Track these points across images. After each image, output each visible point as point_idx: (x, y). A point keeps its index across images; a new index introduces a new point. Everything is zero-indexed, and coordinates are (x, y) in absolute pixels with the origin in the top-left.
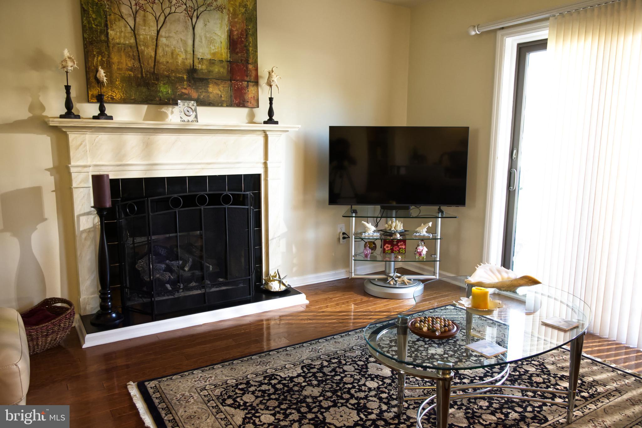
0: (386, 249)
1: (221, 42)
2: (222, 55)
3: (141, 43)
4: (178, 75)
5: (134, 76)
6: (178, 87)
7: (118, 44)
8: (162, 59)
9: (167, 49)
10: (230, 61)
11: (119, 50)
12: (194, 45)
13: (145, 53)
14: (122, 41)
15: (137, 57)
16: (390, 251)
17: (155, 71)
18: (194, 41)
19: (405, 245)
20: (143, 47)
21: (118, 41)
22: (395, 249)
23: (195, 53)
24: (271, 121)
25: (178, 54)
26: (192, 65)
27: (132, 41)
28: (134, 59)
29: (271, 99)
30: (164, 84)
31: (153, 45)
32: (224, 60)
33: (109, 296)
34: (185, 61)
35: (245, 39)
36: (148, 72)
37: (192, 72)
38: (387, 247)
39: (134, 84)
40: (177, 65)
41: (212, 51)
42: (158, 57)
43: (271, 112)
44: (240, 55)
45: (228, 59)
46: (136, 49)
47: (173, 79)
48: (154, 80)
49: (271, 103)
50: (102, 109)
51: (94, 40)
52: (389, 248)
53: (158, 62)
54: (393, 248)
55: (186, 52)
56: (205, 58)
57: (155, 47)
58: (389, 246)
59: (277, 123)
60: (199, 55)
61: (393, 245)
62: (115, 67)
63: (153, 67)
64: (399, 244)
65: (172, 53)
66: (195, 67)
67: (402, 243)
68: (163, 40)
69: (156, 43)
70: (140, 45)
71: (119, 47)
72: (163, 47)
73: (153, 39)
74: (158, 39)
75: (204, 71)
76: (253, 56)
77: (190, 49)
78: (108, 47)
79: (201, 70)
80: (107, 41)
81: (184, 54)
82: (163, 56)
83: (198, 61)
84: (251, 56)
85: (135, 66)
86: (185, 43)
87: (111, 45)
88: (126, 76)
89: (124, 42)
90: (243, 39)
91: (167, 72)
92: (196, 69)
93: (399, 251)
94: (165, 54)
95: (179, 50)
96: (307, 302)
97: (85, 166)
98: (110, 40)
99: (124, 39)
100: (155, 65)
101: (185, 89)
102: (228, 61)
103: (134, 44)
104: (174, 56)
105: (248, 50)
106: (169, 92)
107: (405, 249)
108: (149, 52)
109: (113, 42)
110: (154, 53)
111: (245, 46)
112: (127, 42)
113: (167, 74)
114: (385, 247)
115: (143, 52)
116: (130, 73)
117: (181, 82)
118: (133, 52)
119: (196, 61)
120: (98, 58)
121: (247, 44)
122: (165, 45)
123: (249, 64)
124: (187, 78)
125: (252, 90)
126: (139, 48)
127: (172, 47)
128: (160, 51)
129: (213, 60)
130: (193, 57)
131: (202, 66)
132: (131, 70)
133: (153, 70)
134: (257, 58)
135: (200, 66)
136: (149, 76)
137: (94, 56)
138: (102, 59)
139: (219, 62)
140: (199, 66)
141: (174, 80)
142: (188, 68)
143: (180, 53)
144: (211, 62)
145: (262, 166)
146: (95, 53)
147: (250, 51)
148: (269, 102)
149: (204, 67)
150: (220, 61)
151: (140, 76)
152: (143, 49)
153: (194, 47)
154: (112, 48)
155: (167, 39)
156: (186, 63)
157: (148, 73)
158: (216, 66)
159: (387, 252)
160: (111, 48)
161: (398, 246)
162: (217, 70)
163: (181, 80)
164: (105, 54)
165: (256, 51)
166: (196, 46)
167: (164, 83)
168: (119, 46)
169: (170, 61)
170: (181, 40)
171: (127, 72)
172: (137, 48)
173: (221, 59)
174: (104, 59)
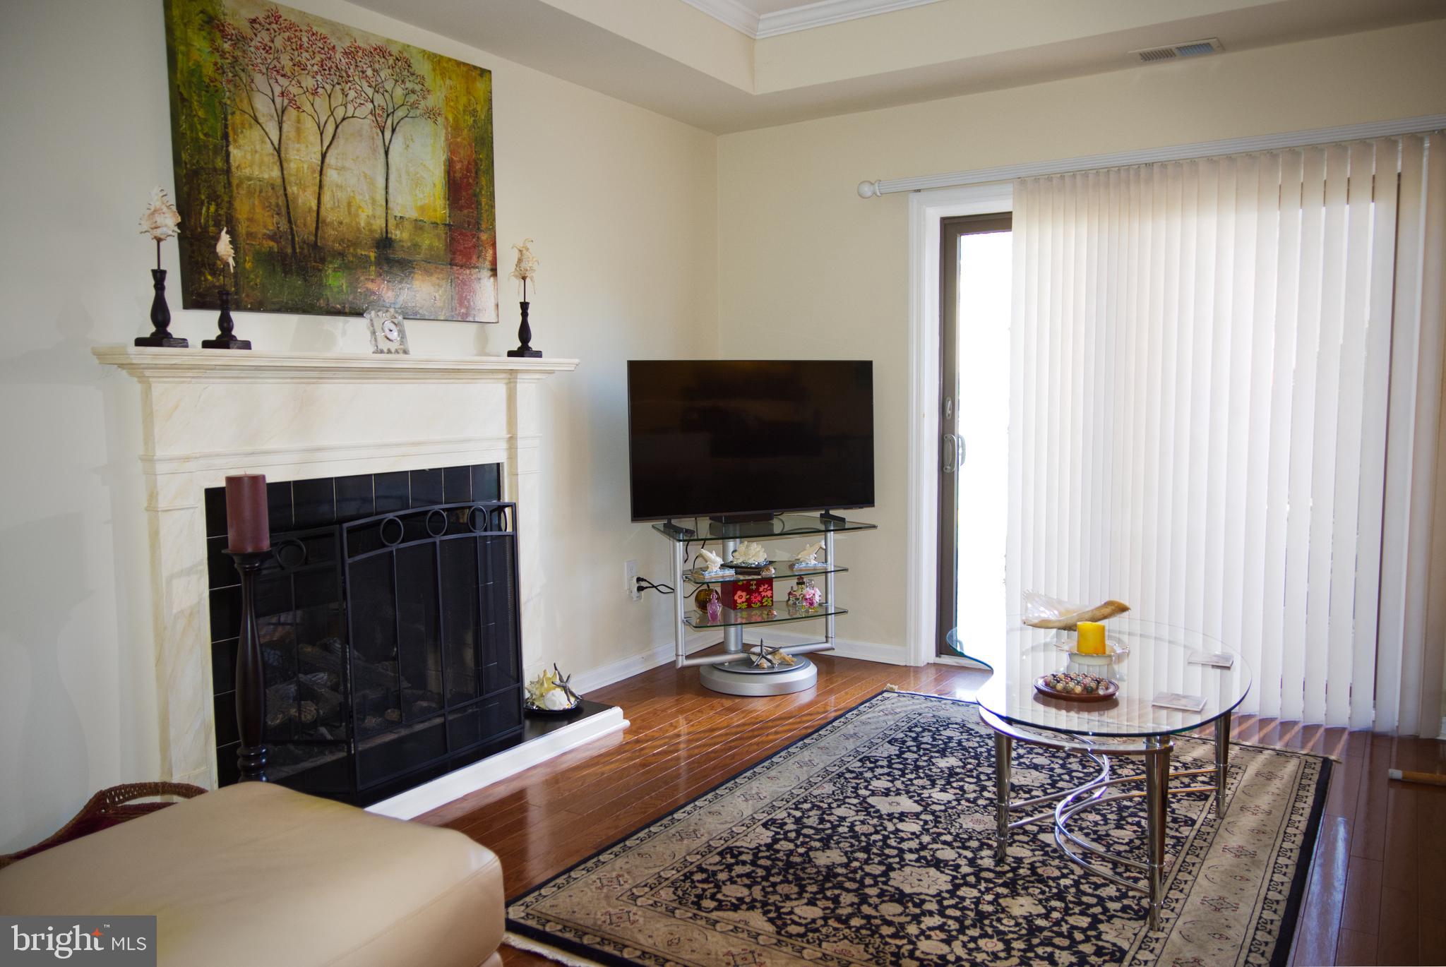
0: (739, 601)
1: (434, 184)
2: (435, 210)
3: (293, 179)
4: (359, 251)
5: (278, 252)
6: (359, 278)
7: (249, 179)
8: (330, 215)
9: (339, 194)
10: (449, 225)
11: (250, 193)
12: (387, 187)
13: (300, 201)
14: (256, 173)
15: (284, 211)
16: (744, 605)
17: (319, 241)
18: (387, 180)
19: (772, 589)
20: (295, 189)
21: (247, 171)
22: (754, 600)
23: (390, 205)
24: (524, 350)
25: (360, 207)
26: (385, 230)
27: (276, 173)
28: (278, 214)
29: (524, 306)
30: (335, 270)
31: (315, 185)
32: (439, 222)
33: (264, 760)
34: (372, 221)
35: (474, 180)
36: (304, 242)
37: (384, 243)
38: (741, 597)
39: (279, 269)
40: (359, 230)
41: (419, 204)
42: (323, 212)
43: (524, 333)
44: (466, 211)
45: (446, 220)
46: (282, 192)
47: (351, 259)
48: (315, 262)
49: (525, 314)
50: (225, 324)
51: (202, 168)
52: (744, 599)
53: (324, 221)
54: (750, 598)
55: (374, 201)
56: (407, 216)
57: (317, 188)
58: (744, 594)
59: (538, 354)
60: (397, 211)
61: (750, 592)
62: (242, 229)
63: (314, 232)
64: (761, 589)
65: (349, 204)
66: (389, 235)
67: (766, 586)
68: (331, 176)
69: (320, 181)
70: (290, 183)
71: (250, 185)
72: (332, 191)
73: (314, 172)
74: (324, 172)
75: (405, 244)
76: (488, 216)
77: (380, 196)
78: (230, 184)
79: (400, 241)
80: (228, 171)
81: (370, 207)
82: (332, 209)
83: (395, 222)
84: (485, 216)
85: (281, 229)
86: (372, 183)
87: (235, 182)
88: (263, 250)
89: (260, 176)
90: (471, 181)
91: (340, 244)
92: (391, 239)
93: (761, 602)
94: (336, 204)
95: (361, 197)
96: (627, 723)
97: (187, 459)
98: (233, 169)
99: (260, 167)
100: (317, 228)
101: (373, 281)
102: (446, 225)
103: (279, 181)
104: (353, 210)
105: (479, 203)
106: (344, 287)
107: (772, 597)
108: (305, 199)
109: (239, 173)
110: (316, 201)
111: (475, 195)
112: (266, 176)
113: (340, 248)
114: (736, 598)
115: (296, 198)
116: (272, 244)
117: (365, 268)
118: (278, 198)
119: (392, 222)
120: (208, 209)
121: (478, 190)
122: (337, 186)
123: (481, 231)
124: (375, 258)
125: (484, 285)
126: (289, 190)
127: (349, 189)
128: (326, 198)
129: (421, 220)
130: (387, 213)
131: (401, 233)
132: (272, 237)
133: (314, 239)
134: (494, 220)
135: (398, 232)
136: (306, 251)
137: (202, 203)
138: (216, 211)
139: (432, 225)
140: (396, 234)
141: (352, 262)
142: (377, 236)
143: (363, 204)
144: (418, 225)
145: (503, 445)
146: (203, 197)
147: (483, 204)
148: (520, 311)
149: (405, 236)
150: (432, 223)
151: (289, 251)
152: (296, 192)
153: (387, 193)
154: (237, 189)
155: (339, 174)
156: (374, 227)
157: (305, 246)
158: (426, 235)
159: (739, 606)
160: (235, 188)
161: (760, 593)
162: (427, 242)
163: (365, 262)
164: (223, 201)
165: (493, 207)
166: (391, 190)
167: (335, 268)
168: (250, 183)
169: (346, 221)
170: (365, 177)
171: (264, 242)
172: (285, 190)
173: (434, 220)
174: (222, 212)
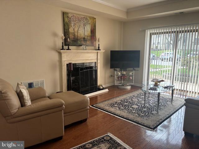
1: (89, 31)
6: (81, 42)
8: (79, 36)
11: (71, 34)
14: (72, 32)
17: (77, 38)
24: (99, 49)
29: (99, 45)
31: (77, 32)
34: (83, 36)
39: (74, 42)
40: (81, 37)
41: (88, 34)
43: (99, 47)
44: (93, 34)
45: (91, 35)
48: (77, 41)
50: (68, 47)
51: (67, 32)
60: (85, 35)
62: (70, 38)
67: (126, 77)
68: (79, 31)
77: (84, 33)
80: (69, 32)
85: (74, 37)
86: (83, 31)
90: (93, 31)
91: (80, 39)
94: (79, 34)
95: (82, 33)
96: (108, 91)
97: (65, 61)
101: (83, 42)
103: (74, 32)
104: (81, 35)
108: (76, 34)
114: (122, 78)
116: (73, 39)
118: (74, 34)
123: (94, 36)
125: (95, 42)
140: (85, 37)
142: (83, 38)
144: (88, 36)
145: (96, 60)
151: (75, 40)
162: (89, 38)
163: (82, 40)
164: (68, 35)
167: (79, 41)
